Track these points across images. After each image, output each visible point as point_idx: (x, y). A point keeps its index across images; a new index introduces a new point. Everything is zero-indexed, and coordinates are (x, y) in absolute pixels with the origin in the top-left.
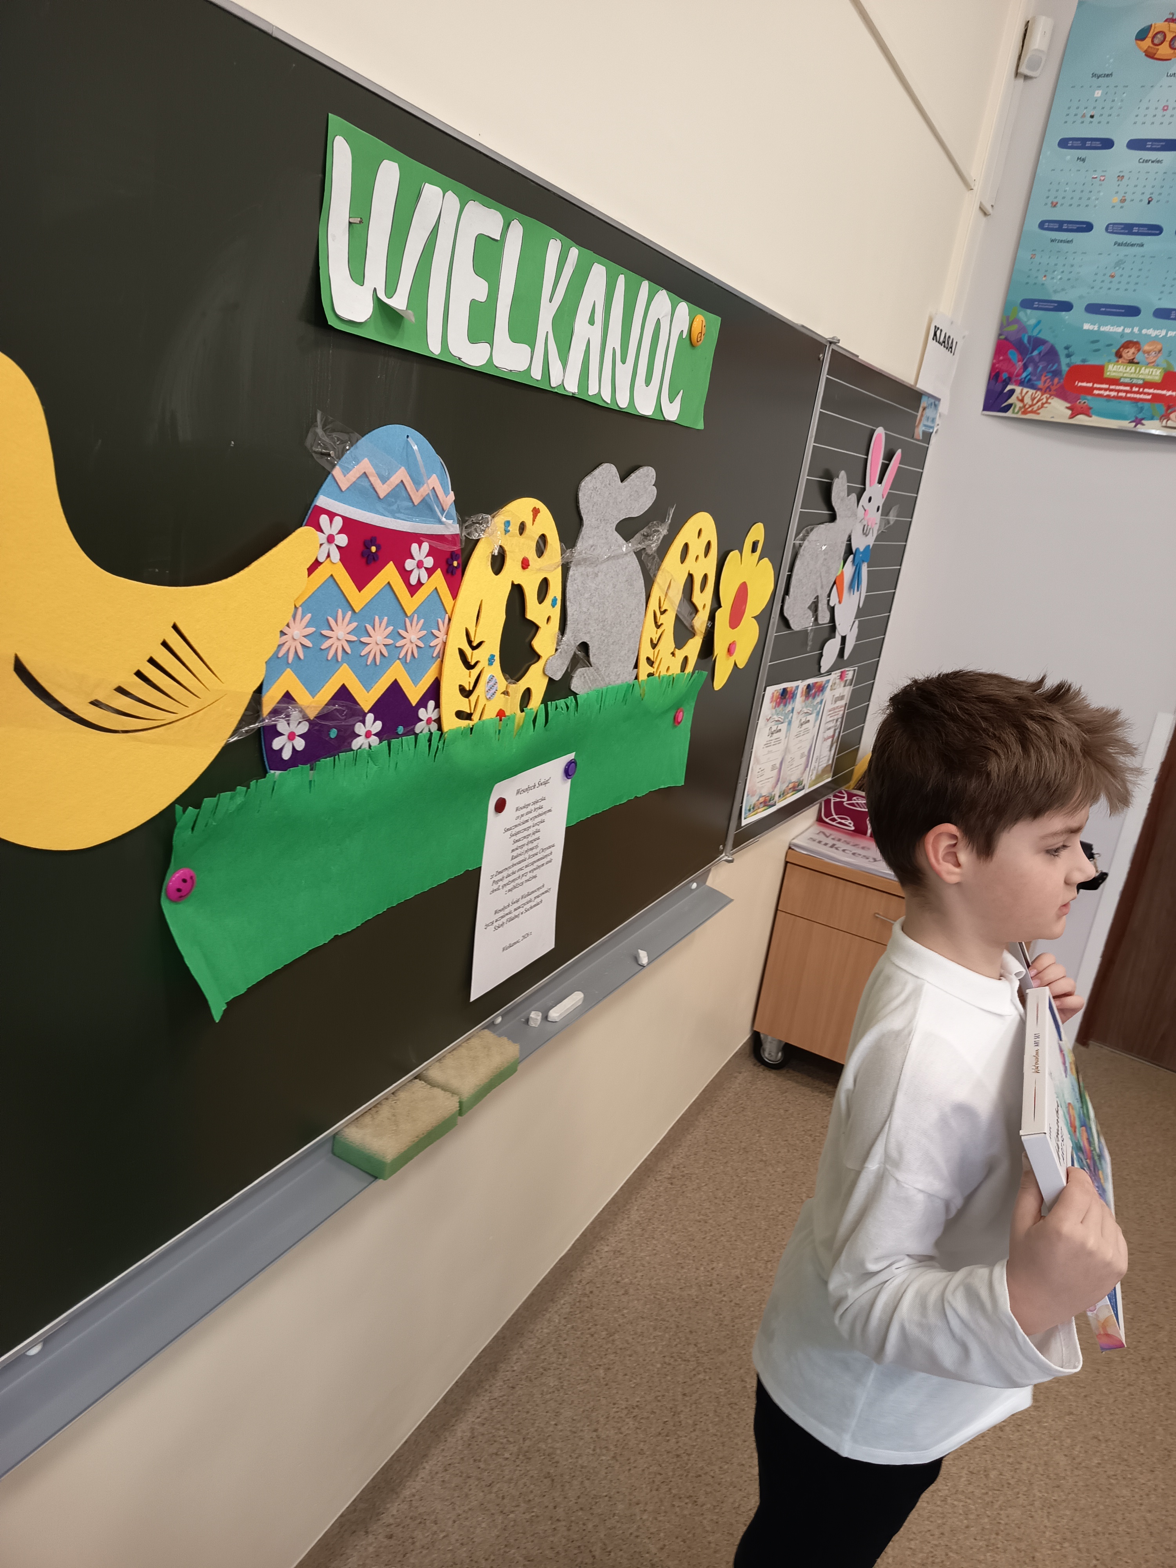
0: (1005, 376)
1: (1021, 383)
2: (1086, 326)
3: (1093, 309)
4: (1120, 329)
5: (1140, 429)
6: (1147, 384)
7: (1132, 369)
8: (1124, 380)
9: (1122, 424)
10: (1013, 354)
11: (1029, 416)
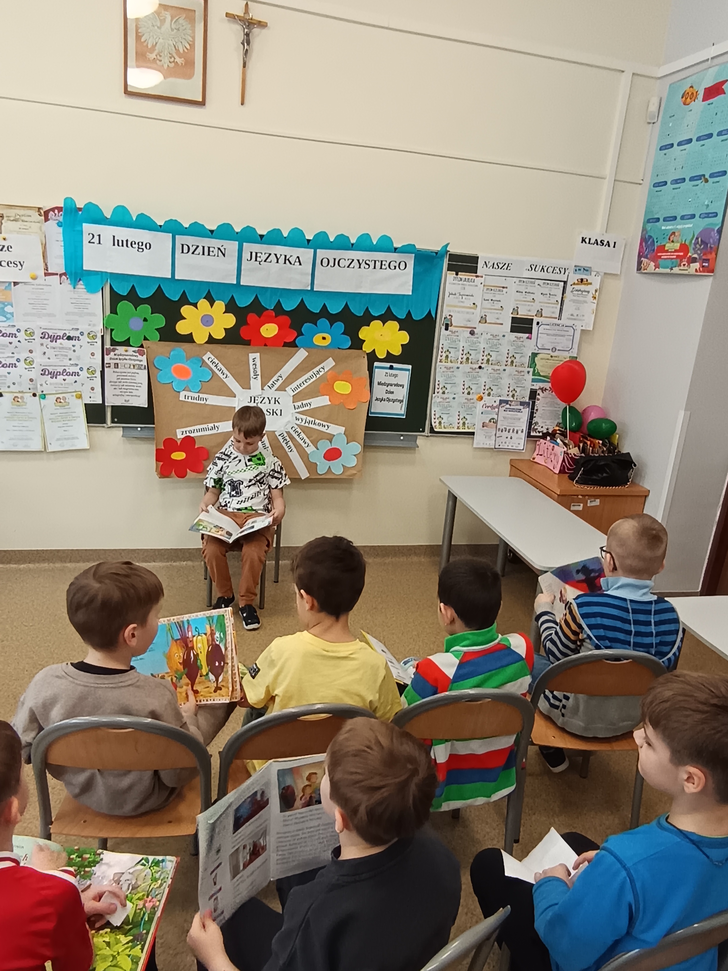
0: (641, 254)
1: (644, 257)
2: (663, 228)
3: (665, 220)
4: (671, 227)
5: (672, 272)
7: (672, 244)
8: (670, 250)
9: (668, 271)
10: (644, 244)
11: (645, 271)
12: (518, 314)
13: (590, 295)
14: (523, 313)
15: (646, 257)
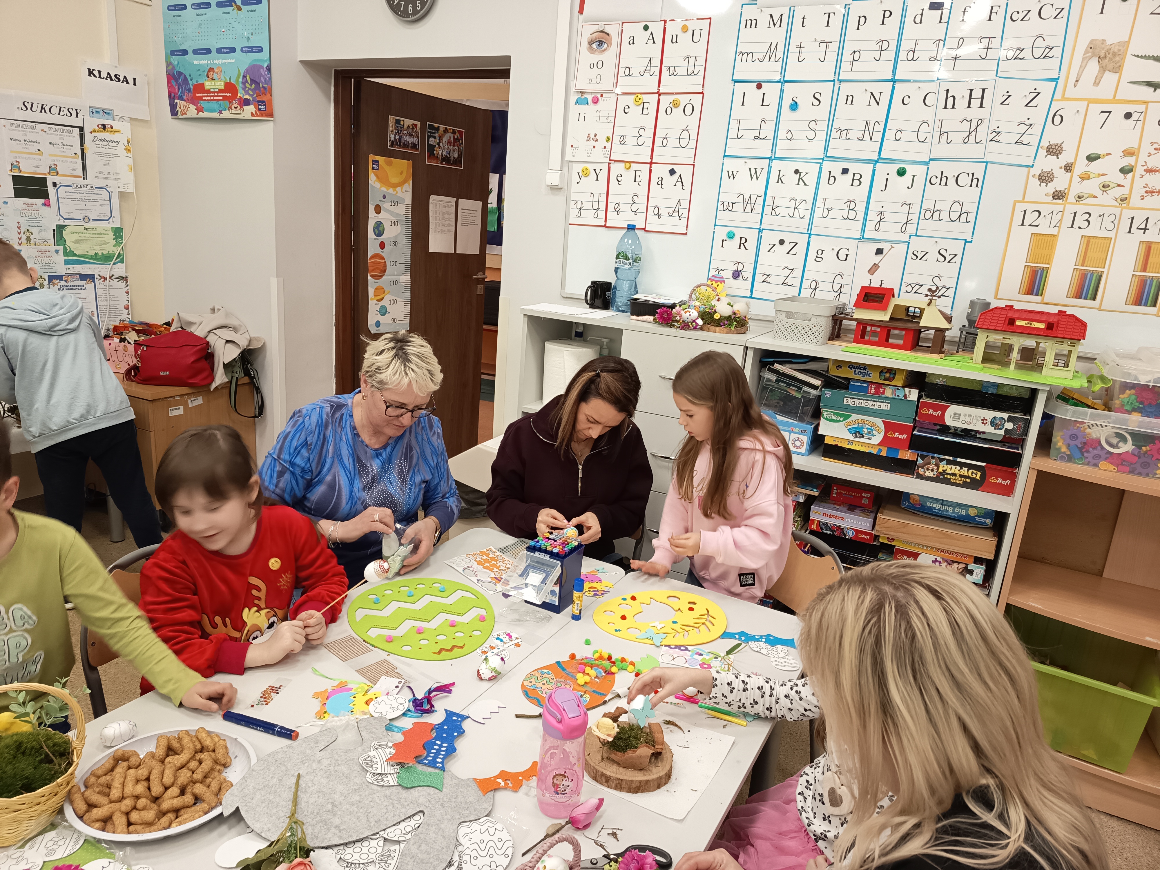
0: (173, 95)
1: (178, 99)
2: (195, 62)
3: (196, 52)
4: (206, 62)
5: (222, 116)
6: (220, 91)
7: (213, 82)
8: (212, 90)
9: (216, 115)
10: (173, 83)
11: (185, 116)
12: (20, 171)
13: (121, 147)
14: (28, 170)
15: (181, 98)
